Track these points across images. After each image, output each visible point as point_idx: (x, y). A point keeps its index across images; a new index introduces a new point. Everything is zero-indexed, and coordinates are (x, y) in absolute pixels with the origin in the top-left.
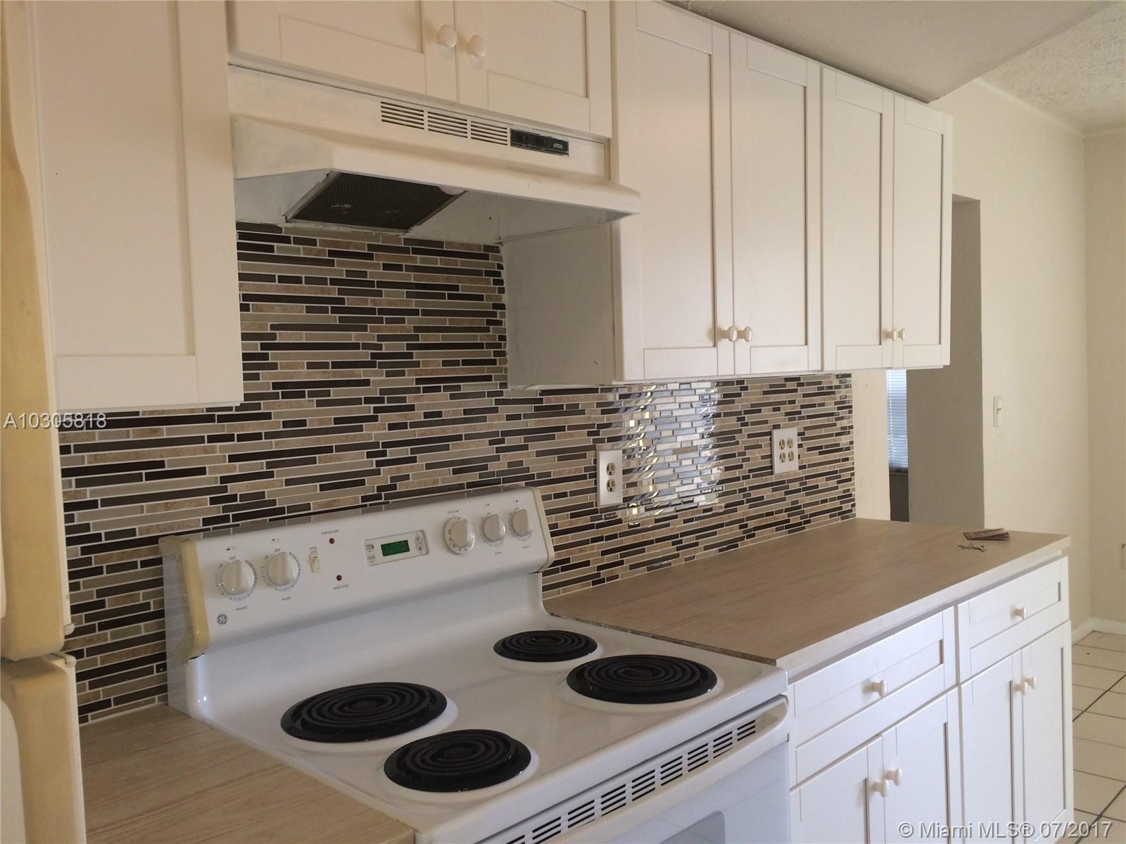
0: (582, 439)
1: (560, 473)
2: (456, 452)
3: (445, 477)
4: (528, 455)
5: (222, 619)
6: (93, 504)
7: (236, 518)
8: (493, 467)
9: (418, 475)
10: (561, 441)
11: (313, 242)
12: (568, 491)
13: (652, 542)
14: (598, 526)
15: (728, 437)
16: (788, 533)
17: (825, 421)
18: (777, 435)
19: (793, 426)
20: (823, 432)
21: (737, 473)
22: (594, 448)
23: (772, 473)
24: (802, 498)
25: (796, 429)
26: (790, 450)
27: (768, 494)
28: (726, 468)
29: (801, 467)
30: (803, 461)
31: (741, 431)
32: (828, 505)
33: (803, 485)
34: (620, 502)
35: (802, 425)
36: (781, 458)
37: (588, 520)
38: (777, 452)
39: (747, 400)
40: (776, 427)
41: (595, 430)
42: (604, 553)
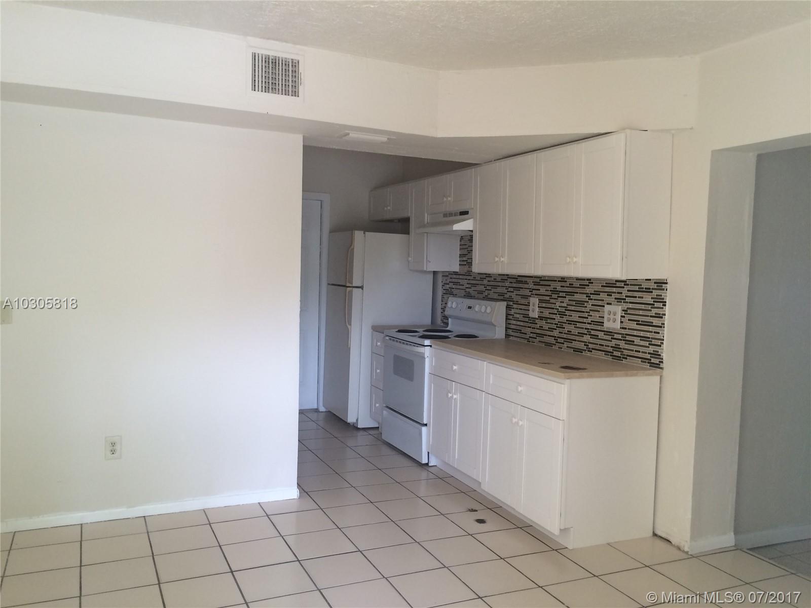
0: (527, 292)
1: (521, 302)
2: (499, 290)
3: (496, 296)
4: (514, 295)
7: (466, 295)
9: (491, 294)
10: (521, 292)
12: (522, 308)
13: (547, 335)
14: (530, 323)
15: (581, 303)
16: (612, 358)
17: (643, 307)
18: (607, 307)
19: (620, 305)
20: (641, 312)
21: (585, 320)
22: (530, 296)
23: (603, 326)
24: (622, 344)
25: (620, 307)
26: (615, 317)
27: (601, 335)
28: (579, 317)
29: (623, 328)
30: (624, 325)
31: (588, 302)
32: (640, 355)
33: (624, 338)
34: (537, 317)
35: (625, 306)
36: (609, 320)
37: (527, 320)
38: (606, 316)
39: (592, 289)
40: (608, 304)
41: (531, 290)
42: (531, 333)
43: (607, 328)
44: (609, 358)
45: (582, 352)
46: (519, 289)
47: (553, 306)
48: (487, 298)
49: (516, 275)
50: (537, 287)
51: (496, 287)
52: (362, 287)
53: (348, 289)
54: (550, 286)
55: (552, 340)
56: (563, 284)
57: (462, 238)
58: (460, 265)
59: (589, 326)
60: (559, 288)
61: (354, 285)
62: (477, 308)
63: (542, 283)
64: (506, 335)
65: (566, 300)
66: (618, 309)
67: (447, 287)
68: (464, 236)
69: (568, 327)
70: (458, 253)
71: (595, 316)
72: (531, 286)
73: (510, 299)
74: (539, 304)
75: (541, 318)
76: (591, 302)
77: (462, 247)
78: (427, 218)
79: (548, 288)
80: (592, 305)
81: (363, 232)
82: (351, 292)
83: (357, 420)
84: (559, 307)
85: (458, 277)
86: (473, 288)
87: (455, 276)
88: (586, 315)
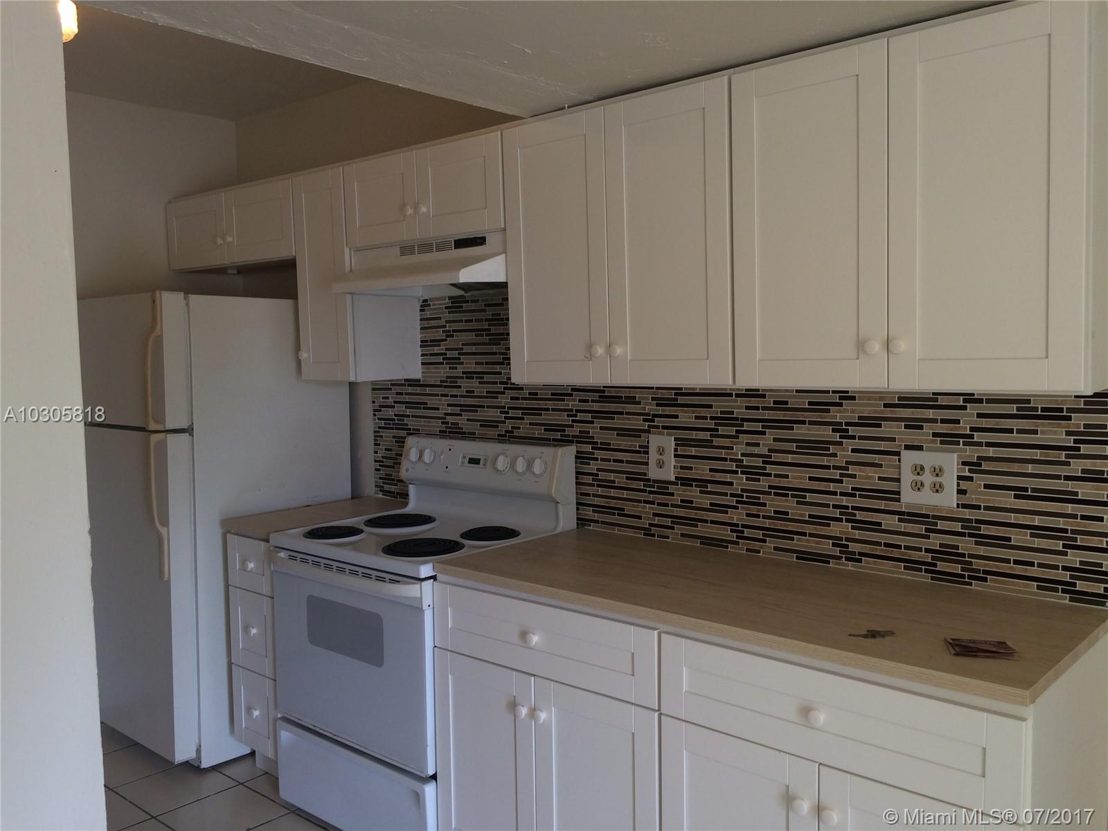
0: (638, 423)
1: (618, 445)
2: (546, 418)
3: (538, 432)
4: (594, 428)
5: (407, 470)
6: (408, 416)
7: (450, 432)
8: (568, 431)
9: (524, 428)
10: (618, 422)
11: (478, 301)
12: (625, 459)
13: (706, 521)
14: (651, 492)
15: (820, 447)
16: (933, 578)
17: (1037, 454)
18: (909, 458)
19: (953, 451)
20: (1030, 469)
21: (832, 487)
22: (648, 431)
23: (898, 500)
24: (966, 545)
25: (956, 455)
26: (938, 479)
27: (890, 522)
28: (811, 479)
29: (965, 506)
30: (971, 498)
31: (841, 444)
32: (1034, 571)
33: (971, 529)
34: (673, 479)
35: (972, 453)
36: (918, 486)
37: (641, 485)
38: (907, 477)
39: (853, 411)
40: (908, 447)
41: (650, 418)
42: (655, 515)
43: (908, 505)
44: (924, 578)
45: (828, 563)
46: (609, 415)
47: (723, 453)
48: (509, 437)
49: (600, 387)
50: (669, 410)
51: (537, 411)
52: (189, 430)
53: (154, 438)
54: (711, 406)
55: (726, 533)
56: (754, 402)
57: (425, 304)
58: (423, 364)
59: (845, 501)
60: (739, 412)
61: (170, 426)
62: (501, 463)
63: (681, 400)
64: (578, 519)
65: (767, 441)
66: (950, 462)
67: (390, 413)
68: (431, 300)
69: (773, 504)
70: (418, 336)
71: (869, 477)
72: (651, 408)
73: (583, 438)
74: (676, 450)
75: (685, 482)
76: (849, 444)
77: (426, 324)
78: (349, 259)
79: (703, 412)
80: (853, 451)
81: (181, 295)
82: (162, 446)
83: (199, 751)
84: (743, 455)
85: (419, 390)
86: (465, 416)
87: (410, 390)
88: (836, 474)
